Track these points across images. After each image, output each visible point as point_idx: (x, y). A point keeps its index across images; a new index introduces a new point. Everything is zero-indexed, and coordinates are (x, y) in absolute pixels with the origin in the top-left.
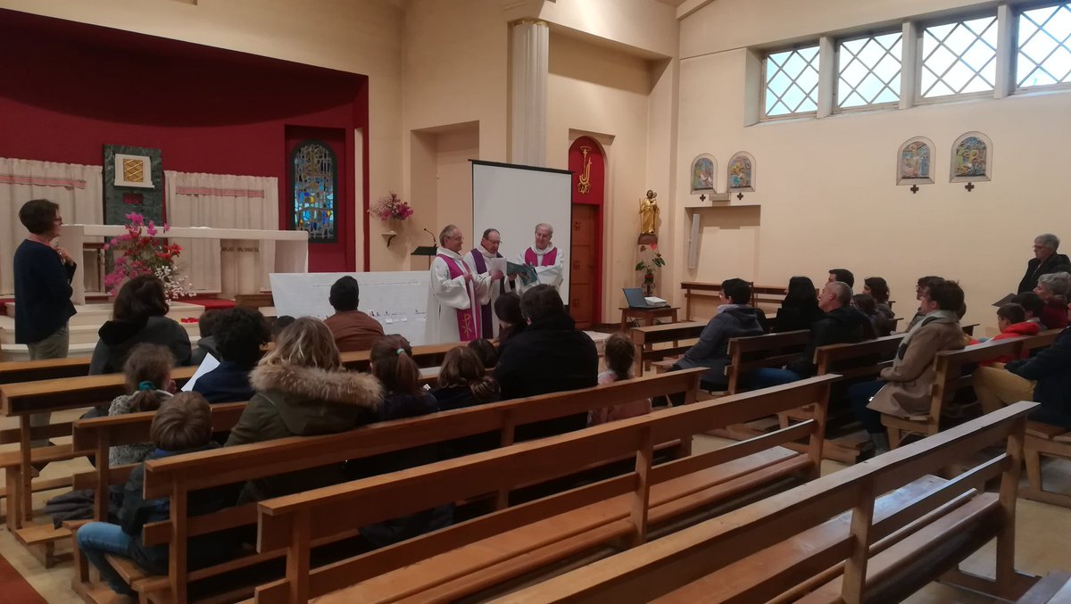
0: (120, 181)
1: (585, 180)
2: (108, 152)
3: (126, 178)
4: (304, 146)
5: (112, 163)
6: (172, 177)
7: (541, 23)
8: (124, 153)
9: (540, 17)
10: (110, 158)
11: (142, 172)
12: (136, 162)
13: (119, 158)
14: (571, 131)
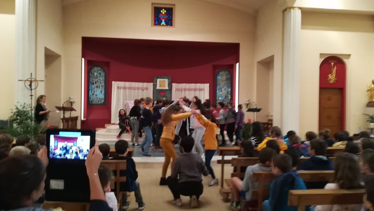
0: (158, 87)
1: (332, 77)
2: (155, 78)
3: (160, 86)
4: (221, 72)
5: (156, 82)
6: (174, 85)
7: (295, 8)
8: (160, 78)
9: (294, 6)
10: (155, 80)
11: (165, 84)
12: (164, 81)
13: (158, 80)
14: (321, 55)
